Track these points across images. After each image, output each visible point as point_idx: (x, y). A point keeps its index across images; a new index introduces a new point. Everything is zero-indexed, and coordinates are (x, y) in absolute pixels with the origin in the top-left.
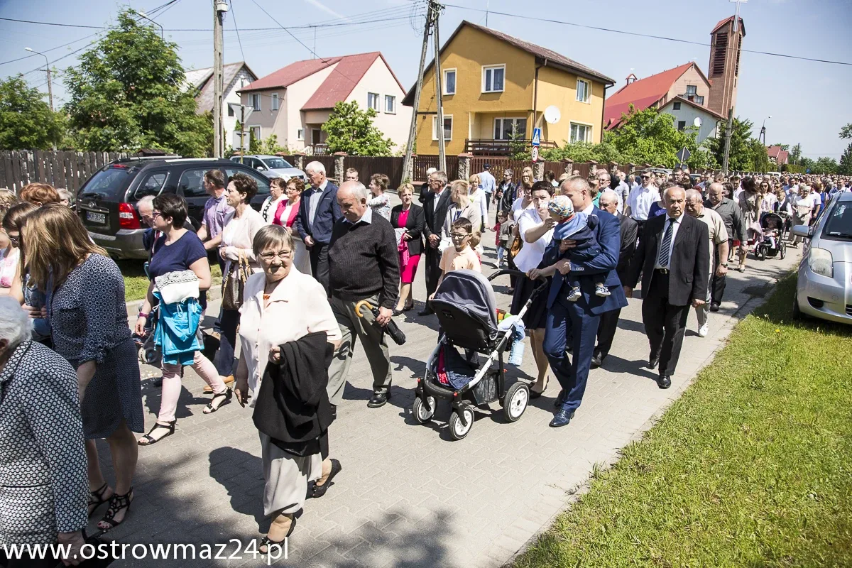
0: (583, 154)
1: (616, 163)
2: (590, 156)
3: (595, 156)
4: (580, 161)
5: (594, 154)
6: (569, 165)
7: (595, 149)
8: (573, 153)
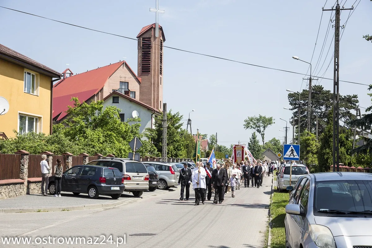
0: (38, 145)
1: (71, 154)
2: (45, 148)
3: (50, 148)
4: (35, 152)
5: (49, 145)
6: (25, 157)
7: (49, 140)
8: (28, 144)
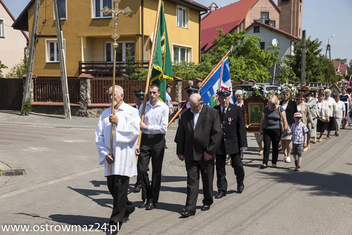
0: (189, 73)
2: (195, 75)
3: (199, 75)
5: (198, 72)
6: (179, 83)
7: (198, 68)
8: (181, 72)
